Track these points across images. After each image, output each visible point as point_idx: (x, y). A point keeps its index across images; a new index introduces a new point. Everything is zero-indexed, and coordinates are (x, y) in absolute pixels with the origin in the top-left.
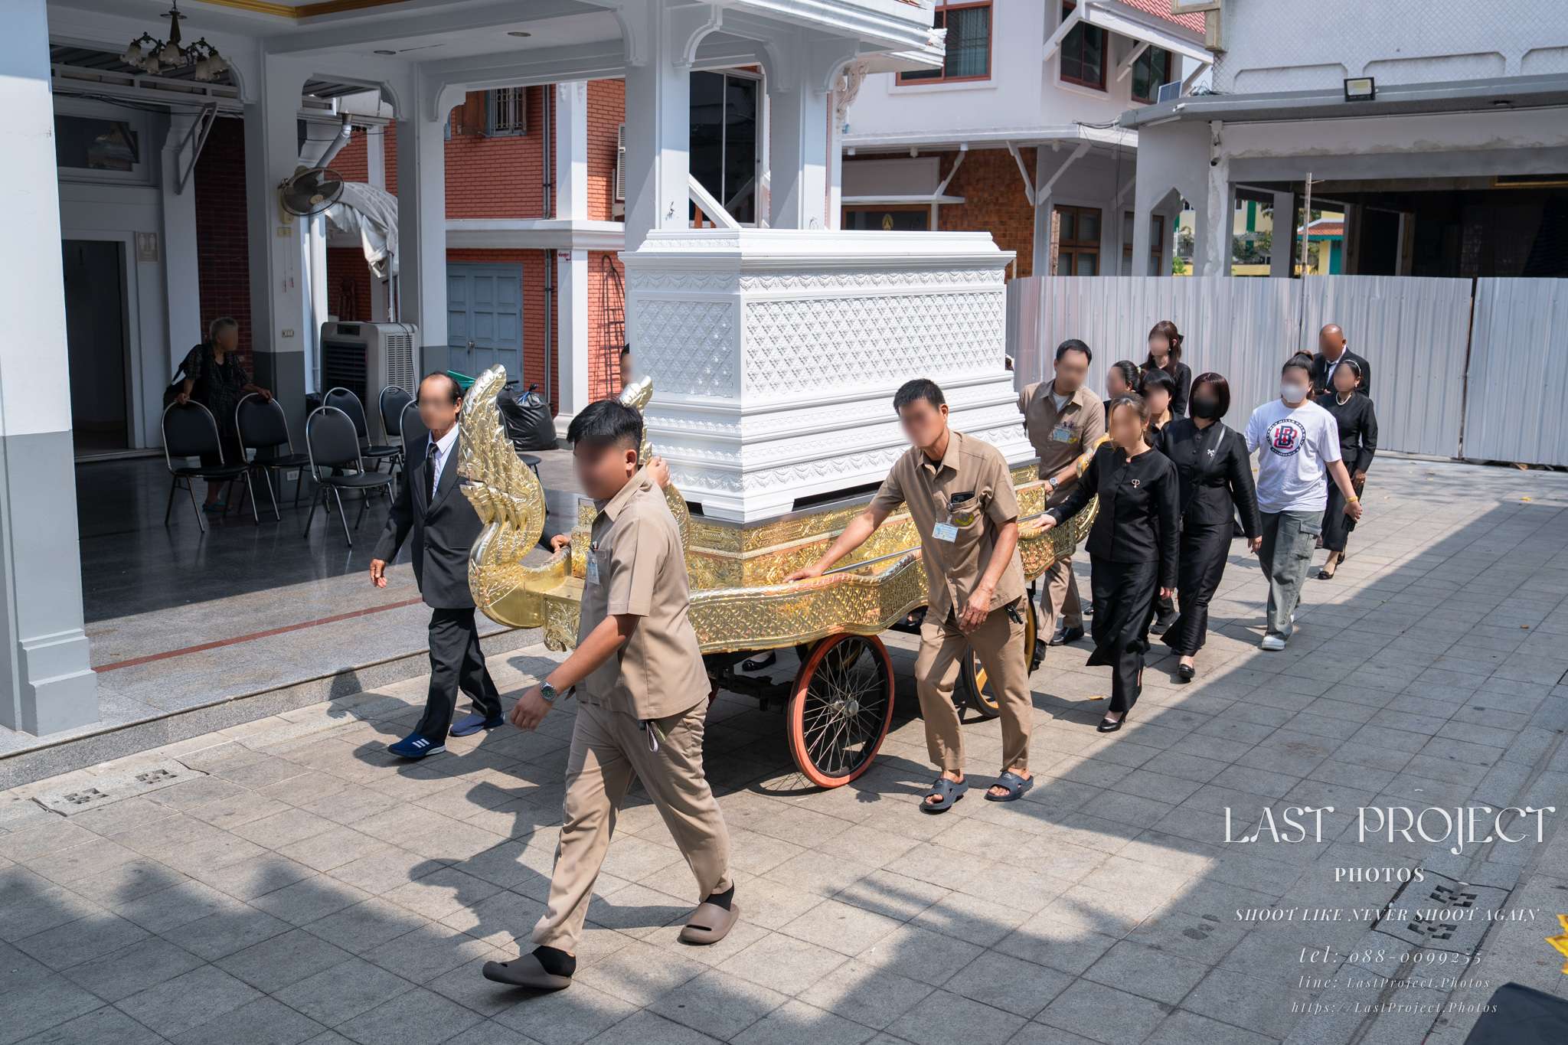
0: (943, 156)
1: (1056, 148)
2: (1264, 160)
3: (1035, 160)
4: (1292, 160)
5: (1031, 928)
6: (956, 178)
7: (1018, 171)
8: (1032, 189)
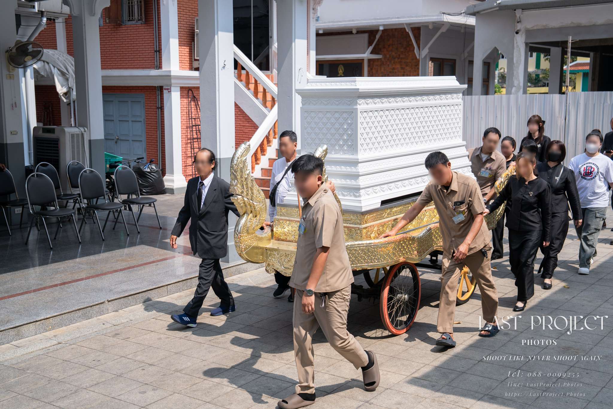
0: (370, 33)
1: (431, 27)
2: (545, 30)
3: (419, 34)
6: (377, 45)
7: (411, 40)
8: (418, 50)
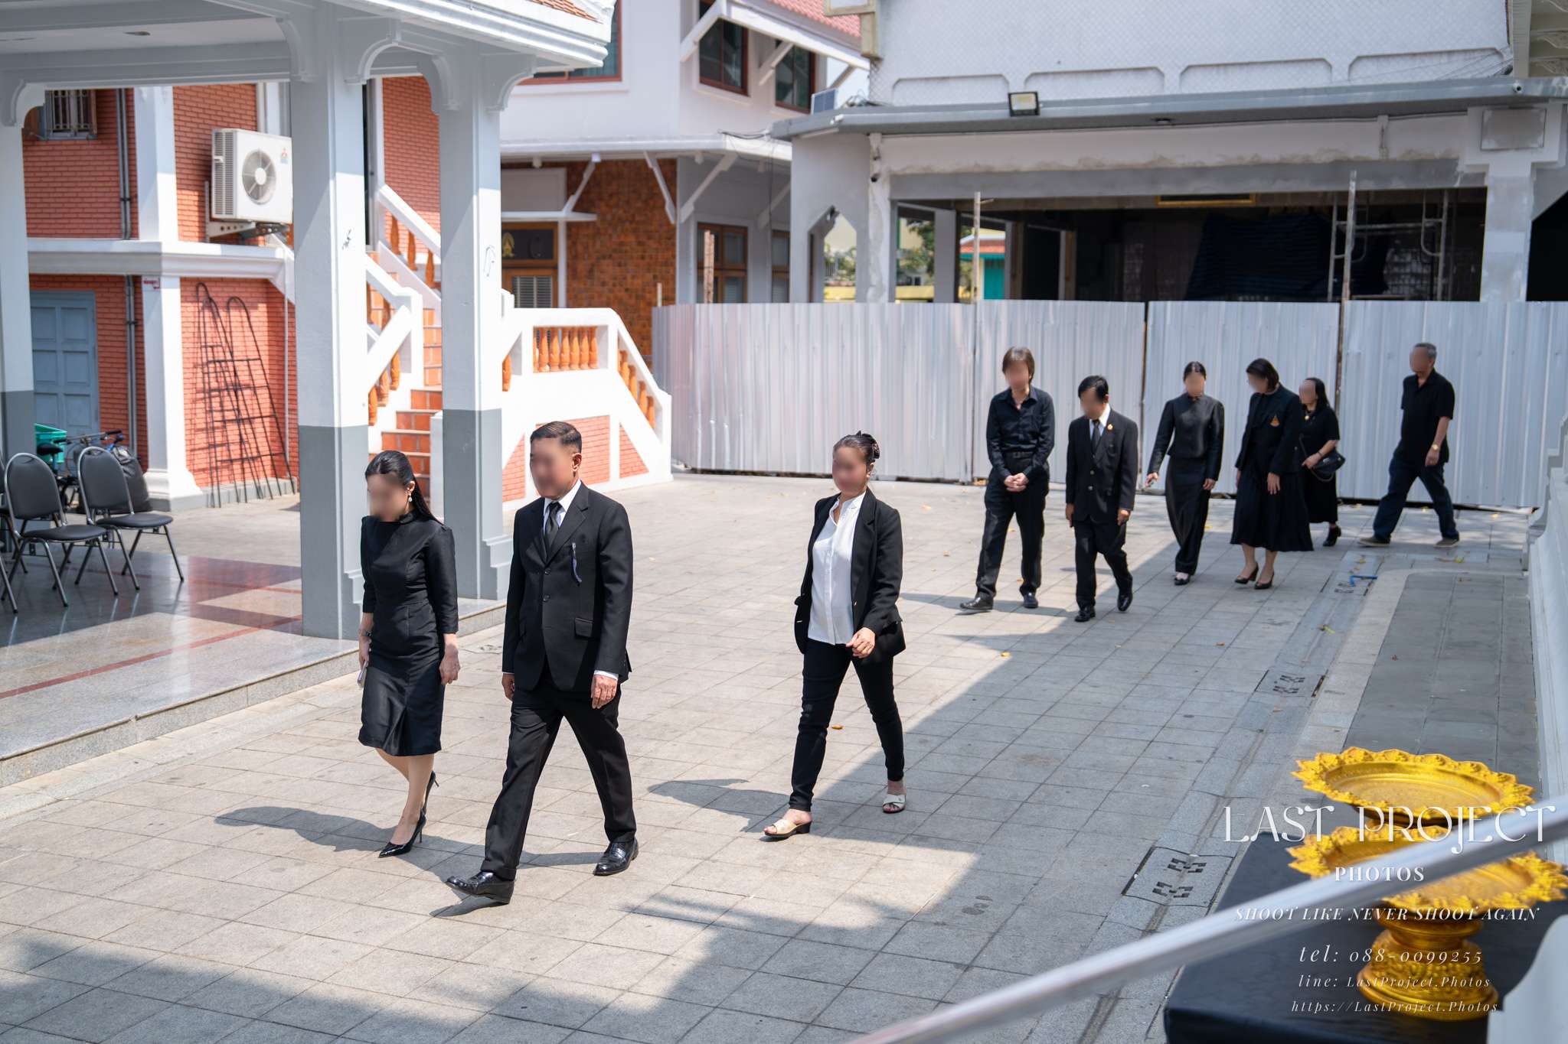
0: (572, 168)
1: (699, 160)
2: (926, 177)
3: (674, 173)
4: (956, 177)
5: (824, 920)
6: (585, 192)
7: (657, 185)
8: (672, 205)
